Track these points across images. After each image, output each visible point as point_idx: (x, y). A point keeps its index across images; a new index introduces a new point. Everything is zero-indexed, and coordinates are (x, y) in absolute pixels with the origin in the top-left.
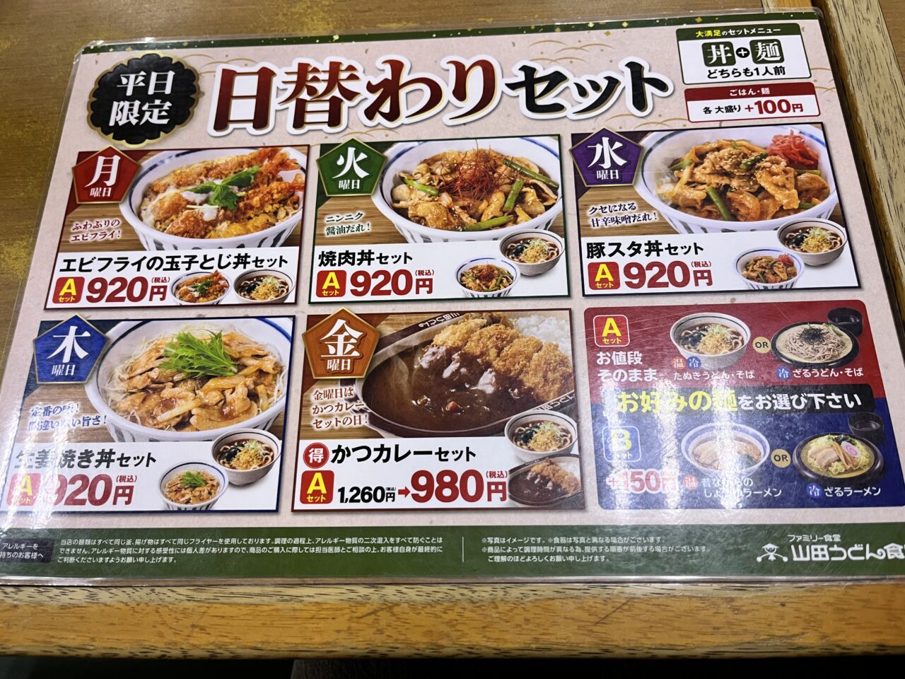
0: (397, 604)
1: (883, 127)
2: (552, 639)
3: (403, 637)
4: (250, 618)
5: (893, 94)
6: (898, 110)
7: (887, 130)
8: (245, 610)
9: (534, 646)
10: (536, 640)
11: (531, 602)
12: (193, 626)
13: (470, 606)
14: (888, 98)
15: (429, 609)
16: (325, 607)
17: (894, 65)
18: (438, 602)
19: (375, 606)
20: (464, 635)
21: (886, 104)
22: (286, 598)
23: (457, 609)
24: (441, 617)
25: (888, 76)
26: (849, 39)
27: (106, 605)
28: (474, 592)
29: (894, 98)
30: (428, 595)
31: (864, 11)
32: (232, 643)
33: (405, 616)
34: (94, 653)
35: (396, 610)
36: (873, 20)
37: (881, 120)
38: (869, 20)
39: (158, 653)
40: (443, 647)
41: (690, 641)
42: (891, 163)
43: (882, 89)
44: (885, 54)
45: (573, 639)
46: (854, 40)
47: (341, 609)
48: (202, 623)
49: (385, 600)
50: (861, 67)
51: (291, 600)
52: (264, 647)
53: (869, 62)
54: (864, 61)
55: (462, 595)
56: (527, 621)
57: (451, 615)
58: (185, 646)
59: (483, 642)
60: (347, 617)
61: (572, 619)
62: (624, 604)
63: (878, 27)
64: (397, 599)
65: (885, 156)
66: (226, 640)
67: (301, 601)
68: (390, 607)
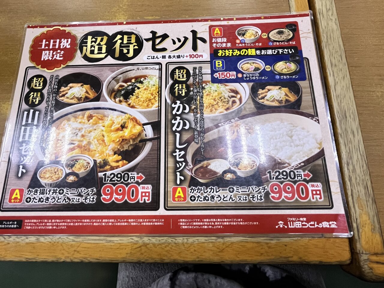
0: (148, 244)
1: (334, 64)
2: (204, 257)
3: (150, 256)
4: (95, 248)
5: (339, 51)
6: (340, 57)
7: (335, 65)
8: (94, 245)
9: (197, 260)
10: (198, 258)
11: (197, 244)
12: (75, 251)
13: (174, 245)
14: (337, 52)
15: (160, 246)
16: (122, 244)
17: (340, 38)
18: (163, 244)
19: (141, 244)
20: (172, 256)
21: (336, 55)
22: (108, 241)
23: (170, 246)
24: (164, 249)
25: (337, 43)
26: (324, 28)
27: (42, 242)
28: (176, 240)
29: (339, 52)
30: (160, 241)
31: (331, 16)
32: (89, 257)
33: (151, 248)
34: (38, 260)
35: (148, 246)
36: (334, 20)
37: (333, 61)
38: (332, 20)
39: (62, 260)
40: (165, 260)
41: (252, 258)
42: (336, 78)
43: (335, 48)
44: (337, 34)
45: (211, 257)
46: (325, 28)
47: (128, 246)
48: (78, 250)
49: (144, 243)
50: (327, 39)
51: (110, 242)
52: (100, 259)
53: (331, 37)
54: (329, 37)
55: (172, 241)
56: (195, 251)
57: (168, 248)
58: (72, 258)
59: (179, 258)
60: (130, 248)
61: (211, 250)
62: (229, 245)
63: (335, 22)
64: (148, 242)
65: (334, 75)
66: (87, 256)
67: (114, 243)
68: (145, 245)
